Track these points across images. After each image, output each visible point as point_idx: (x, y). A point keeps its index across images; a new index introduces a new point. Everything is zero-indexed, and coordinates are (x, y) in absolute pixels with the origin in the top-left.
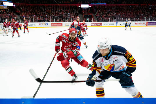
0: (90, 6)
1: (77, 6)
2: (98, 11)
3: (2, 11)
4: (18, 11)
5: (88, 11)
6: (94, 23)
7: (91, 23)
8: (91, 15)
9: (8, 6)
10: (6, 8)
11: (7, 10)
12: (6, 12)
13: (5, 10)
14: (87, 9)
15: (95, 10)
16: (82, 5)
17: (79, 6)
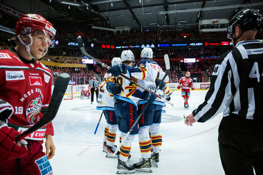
0: (198, 61)
1: (178, 61)
2: (210, 67)
3: (80, 69)
4: (98, 69)
5: (195, 67)
6: (204, 84)
7: (201, 84)
8: (200, 72)
9: (87, 64)
10: (85, 66)
11: (86, 68)
12: (84, 71)
13: (83, 68)
14: (194, 64)
15: (206, 66)
16: (185, 59)
17: (182, 61)
